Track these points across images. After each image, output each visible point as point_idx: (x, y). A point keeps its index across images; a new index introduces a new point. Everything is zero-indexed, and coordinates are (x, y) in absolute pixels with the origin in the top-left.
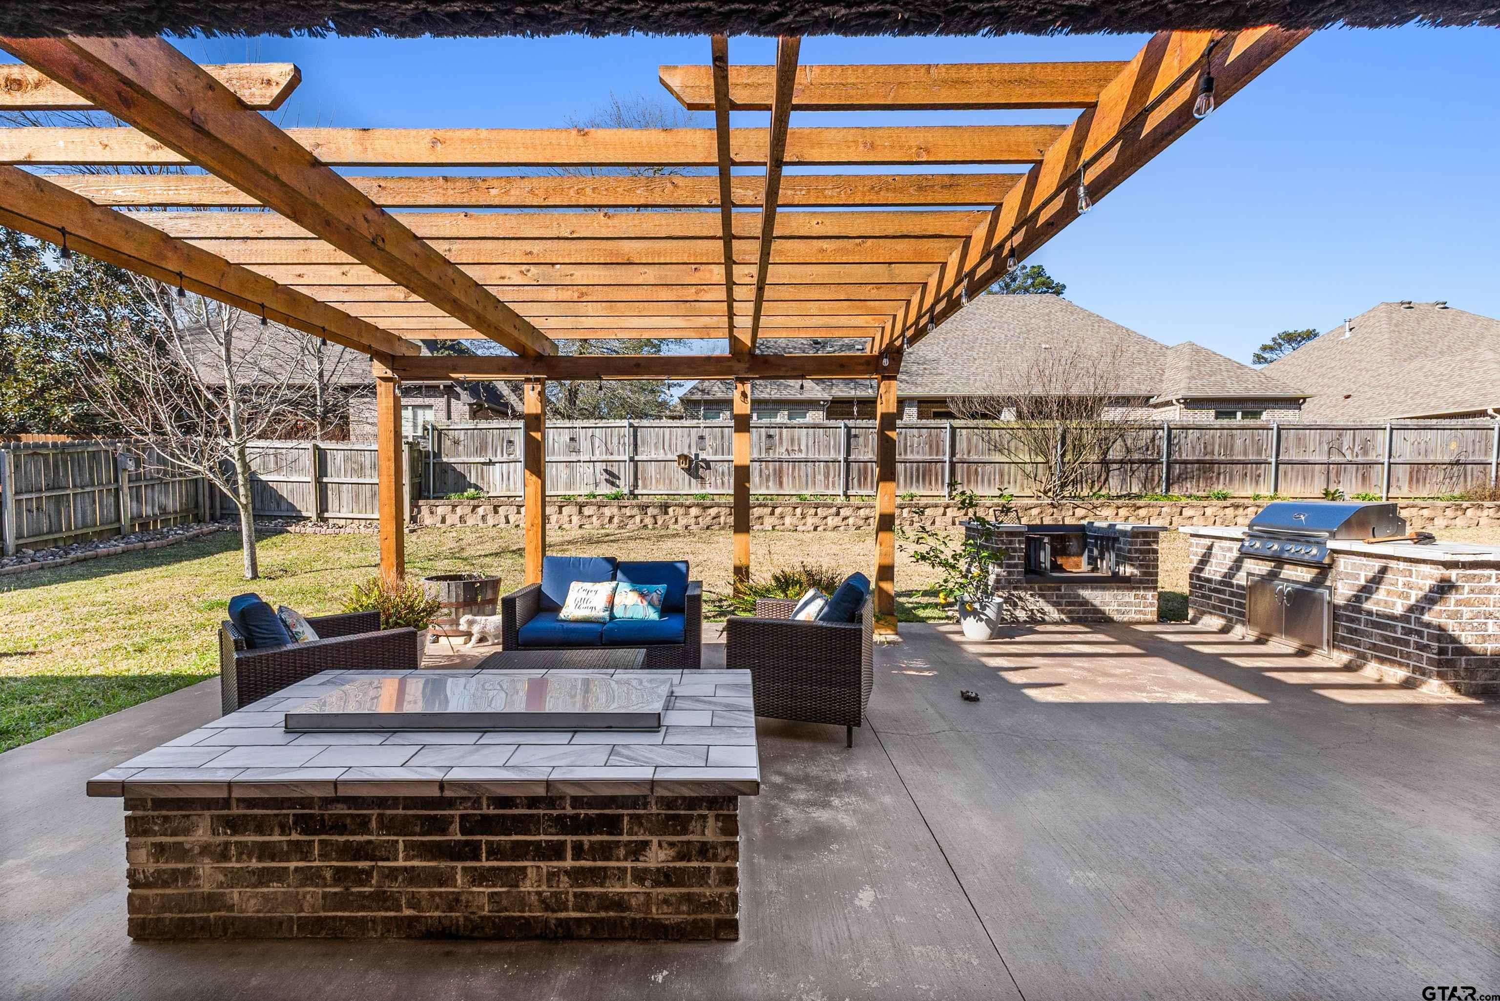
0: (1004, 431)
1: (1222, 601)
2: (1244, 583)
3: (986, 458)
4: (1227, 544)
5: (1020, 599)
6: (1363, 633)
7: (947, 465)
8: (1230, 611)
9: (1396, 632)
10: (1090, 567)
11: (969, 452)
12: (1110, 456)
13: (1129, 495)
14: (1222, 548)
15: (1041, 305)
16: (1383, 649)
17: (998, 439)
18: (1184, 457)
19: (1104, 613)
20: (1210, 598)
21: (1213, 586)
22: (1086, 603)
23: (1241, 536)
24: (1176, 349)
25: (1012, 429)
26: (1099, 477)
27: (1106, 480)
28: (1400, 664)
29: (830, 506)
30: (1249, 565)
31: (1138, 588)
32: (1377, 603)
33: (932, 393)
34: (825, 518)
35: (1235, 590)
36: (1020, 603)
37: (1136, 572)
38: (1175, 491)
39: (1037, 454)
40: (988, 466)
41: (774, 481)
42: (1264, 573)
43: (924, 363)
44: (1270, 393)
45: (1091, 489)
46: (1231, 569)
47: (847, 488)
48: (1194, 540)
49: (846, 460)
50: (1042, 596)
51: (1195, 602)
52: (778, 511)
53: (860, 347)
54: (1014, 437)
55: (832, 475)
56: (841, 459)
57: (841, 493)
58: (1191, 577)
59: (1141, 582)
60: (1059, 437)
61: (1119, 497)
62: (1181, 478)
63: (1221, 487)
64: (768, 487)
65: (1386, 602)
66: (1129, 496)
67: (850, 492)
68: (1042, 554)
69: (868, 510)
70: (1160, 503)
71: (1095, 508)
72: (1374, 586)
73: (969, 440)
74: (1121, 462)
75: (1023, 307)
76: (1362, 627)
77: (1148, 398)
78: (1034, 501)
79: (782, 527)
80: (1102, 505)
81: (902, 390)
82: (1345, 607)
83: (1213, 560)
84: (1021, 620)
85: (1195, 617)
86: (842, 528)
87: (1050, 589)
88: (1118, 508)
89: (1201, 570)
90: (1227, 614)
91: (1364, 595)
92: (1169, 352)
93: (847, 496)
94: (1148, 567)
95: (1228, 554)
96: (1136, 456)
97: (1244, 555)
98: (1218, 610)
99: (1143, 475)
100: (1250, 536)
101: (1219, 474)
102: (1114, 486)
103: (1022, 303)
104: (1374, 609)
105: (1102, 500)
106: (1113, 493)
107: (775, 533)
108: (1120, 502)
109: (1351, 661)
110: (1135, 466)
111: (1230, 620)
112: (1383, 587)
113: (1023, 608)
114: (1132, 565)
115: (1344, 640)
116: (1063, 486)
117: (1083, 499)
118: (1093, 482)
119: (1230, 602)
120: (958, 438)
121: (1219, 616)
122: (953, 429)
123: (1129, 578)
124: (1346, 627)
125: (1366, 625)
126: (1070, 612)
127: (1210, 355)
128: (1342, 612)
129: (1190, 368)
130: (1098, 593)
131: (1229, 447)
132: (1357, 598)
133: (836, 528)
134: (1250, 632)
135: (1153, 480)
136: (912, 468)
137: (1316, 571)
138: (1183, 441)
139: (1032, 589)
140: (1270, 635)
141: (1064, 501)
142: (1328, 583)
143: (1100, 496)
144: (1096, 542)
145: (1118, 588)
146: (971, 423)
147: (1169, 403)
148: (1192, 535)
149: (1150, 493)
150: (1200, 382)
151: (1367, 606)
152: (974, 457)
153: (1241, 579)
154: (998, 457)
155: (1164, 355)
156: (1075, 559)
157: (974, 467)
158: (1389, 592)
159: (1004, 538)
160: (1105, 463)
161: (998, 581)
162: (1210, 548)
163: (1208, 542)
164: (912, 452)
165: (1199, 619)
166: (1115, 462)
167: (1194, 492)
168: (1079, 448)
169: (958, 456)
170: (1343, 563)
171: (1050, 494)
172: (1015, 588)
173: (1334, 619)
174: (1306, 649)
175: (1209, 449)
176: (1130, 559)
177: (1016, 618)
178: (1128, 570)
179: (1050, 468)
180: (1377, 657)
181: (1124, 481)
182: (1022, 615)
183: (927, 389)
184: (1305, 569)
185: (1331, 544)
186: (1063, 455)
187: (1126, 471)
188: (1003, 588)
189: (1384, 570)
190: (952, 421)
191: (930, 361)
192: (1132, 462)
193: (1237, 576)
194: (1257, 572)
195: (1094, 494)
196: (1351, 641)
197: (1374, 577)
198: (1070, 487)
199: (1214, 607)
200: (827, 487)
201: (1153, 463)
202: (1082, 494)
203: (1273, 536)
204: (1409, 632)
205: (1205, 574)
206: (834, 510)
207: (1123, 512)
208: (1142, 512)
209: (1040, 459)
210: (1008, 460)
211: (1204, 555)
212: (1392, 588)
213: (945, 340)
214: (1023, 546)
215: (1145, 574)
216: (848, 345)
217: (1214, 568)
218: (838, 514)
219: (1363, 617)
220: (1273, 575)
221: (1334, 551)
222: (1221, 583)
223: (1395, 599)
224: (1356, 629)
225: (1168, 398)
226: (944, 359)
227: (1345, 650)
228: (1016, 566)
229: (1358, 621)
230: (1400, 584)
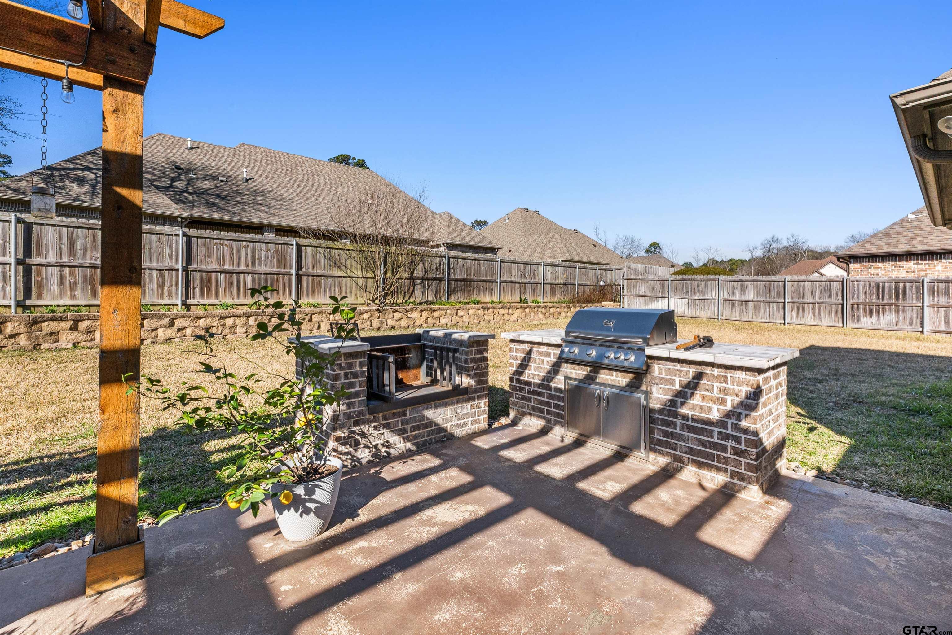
0: (341, 252)
1: (541, 402)
2: (562, 386)
3: (328, 272)
4: (545, 349)
5: (363, 435)
6: (680, 437)
7: (294, 278)
8: (549, 412)
9: (712, 437)
10: (429, 379)
11: (313, 267)
12: (415, 275)
13: (427, 301)
14: (540, 353)
15: (365, 176)
16: (699, 453)
17: (337, 257)
18: (456, 277)
19: (446, 431)
20: (529, 400)
21: (532, 388)
22: (431, 423)
23: (559, 342)
24: (440, 215)
25: (349, 250)
26: (409, 289)
27: (413, 291)
28: (718, 469)
29: (160, 317)
30: (567, 369)
31: (473, 399)
32: (693, 408)
33: (287, 224)
34: (155, 330)
35: (553, 392)
36: (363, 441)
37: (472, 382)
38: (452, 299)
39: (367, 271)
40: (329, 279)
41: (83, 289)
42: (581, 377)
43: (281, 201)
44: (485, 245)
45: (404, 298)
46: (549, 373)
47: (187, 297)
48: (514, 346)
49: (185, 269)
50: (387, 426)
51: (515, 404)
52: (83, 325)
53: (224, 179)
54: (350, 257)
55: (167, 283)
56: (180, 267)
57: (179, 303)
58: (511, 379)
59: (476, 391)
60: (382, 259)
61: (421, 303)
62: (455, 291)
63: (475, 296)
64: (73, 297)
65: (702, 408)
66: (427, 303)
67: (189, 302)
68: (386, 375)
69: (209, 320)
70: (445, 307)
71: (407, 311)
72: (689, 391)
73: (313, 257)
74: (422, 279)
75: (354, 175)
76: (678, 431)
77: (428, 241)
78: (365, 308)
79: (89, 344)
80: (412, 310)
81: (261, 219)
82: (661, 411)
83: (532, 365)
84: (364, 461)
85: (516, 417)
86: (177, 340)
87: (395, 415)
88: (422, 311)
89: (521, 373)
90: (546, 415)
91: (679, 400)
92: (437, 216)
93: (187, 307)
94: (480, 375)
95: (546, 359)
96: (430, 275)
97: (561, 360)
98: (537, 411)
99: (434, 288)
100: (566, 342)
101: (474, 288)
102: (418, 296)
103: (353, 172)
104: (690, 413)
105: (411, 306)
106: (418, 301)
107: (77, 352)
108: (422, 307)
109: (667, 465)
110: (430, 282)
111: (548, 421)
112: (699, 393)
113: (366, 447)
114: (469, 375)
115: (660, 443)
116: (386, 295)
117: (399, 305)
118: (405, 293)
119: (548, 404)
120: (303, 255)
121: (538, 417)
122: (299, 247)
123: (466, 389)
124: (663, 431)
125: (682, 429)
126: (415, 437)
127: (457, 221)
128: (657, 416)
129: (448, 226)
130: (441, 410)
131: (478, 272)
132: (672, 403)
133: (169, 340)
134: (568, 433)
135: (440, 291)
136: (260, 279)
137: (631, 376)
138: (456, 267)
139: (375, 420)
140: (589, 437)
141: (386, 307)
142: (644, 388)
143: (410, 303)
144: (435, 352)
145: (458, 402)
146: (315, 242)
147: (438, 246)
148: (512, 341)
149: (439, 301)
150: (453, 235)
151: (684, 410)
152: (318, 271)
153: (559, 382)
154: (337, 272)
155: (434, 217)
156: (415, 371)
157: (317, 279)
158: (704, 398)
159: (343, 361)
160: (412, 279)
161: (335, 418)
162: (530, 352)
163: (527, 347)
164: (260, 264)
165: (520, 419)
166: (418, 279)
167: (462, 299)
168: (395, 268)
169: (304, 270)
170: (657, 368)
171: (377, 302)
172: (357, 423)
173: (651, 423)
174: (623, 451)
175: (469, 272)
176: (467, 370)
177: (359, 460)
178: (466, 381)
179: (377, 281)
180: (694, 461)
181: (423, 292)
182: (364, 455)
183: (283, 220)
184: (620, 374)
185: (649, 351)
186: (385, 273)
187: (425, 285)
188: (342, 427)
189: (699, 376)
190: (298, 239)
191: (286, 199)
192: (428, 279)
193: (555, 380)
194: (574, 376)
195: (406, 301)
196: (667, 445)
197: (689, 383)
198: (390, 297)
199: (533, 408)
200: (161, 296)
201: (441, 280)
202: (399, 302)
203: (588, 342)
204: (727, 437)
205: (524, 378)
206: (167, 321)
207: (425, 314)
208: (436, 314)
209: (369, 275)
210: (345, 275)
211: (524, 359)
212: (707, 393)
213: (299, 186)
214: (365, 369)
215: (478, 383)
216: (211, 175)
217: (533, 372)
218: (172, 325)
219: (679, 421)
220: (590, 379)
221: (650, 357)
222: (539, 385)
223: (710, 405)
224: (672, 433)
225: (438, 243)
226: (298, 200)
227: (662, 453)
228: (357, 394)
229: (674, 425)
230: (715, 390)
